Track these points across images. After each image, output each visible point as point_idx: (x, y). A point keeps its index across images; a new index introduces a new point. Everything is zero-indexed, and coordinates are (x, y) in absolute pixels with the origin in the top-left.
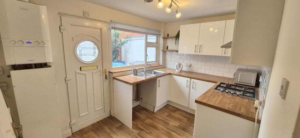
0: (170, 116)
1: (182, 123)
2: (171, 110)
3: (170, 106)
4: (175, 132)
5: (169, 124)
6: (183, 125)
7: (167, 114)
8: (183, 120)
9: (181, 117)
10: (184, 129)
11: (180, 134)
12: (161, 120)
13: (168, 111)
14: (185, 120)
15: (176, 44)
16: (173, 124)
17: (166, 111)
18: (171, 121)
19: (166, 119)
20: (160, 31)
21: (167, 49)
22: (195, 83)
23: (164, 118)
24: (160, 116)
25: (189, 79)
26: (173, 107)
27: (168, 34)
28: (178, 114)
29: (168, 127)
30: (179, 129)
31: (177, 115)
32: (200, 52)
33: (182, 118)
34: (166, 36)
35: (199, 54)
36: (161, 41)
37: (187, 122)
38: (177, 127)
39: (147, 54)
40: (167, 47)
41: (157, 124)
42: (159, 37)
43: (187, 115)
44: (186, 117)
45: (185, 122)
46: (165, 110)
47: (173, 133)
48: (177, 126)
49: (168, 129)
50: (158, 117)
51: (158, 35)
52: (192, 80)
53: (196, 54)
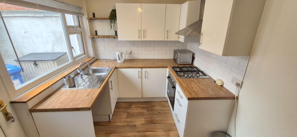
0: (129, 115)
1: (145, 117)
2: (125, 108)
3: (121, 103)
4: (148, 131)
5: (136, 125)
6: (148, 118)
7: (125, 115)
8: (143, 112)
9: (140, 110)
10: (152, 122)
11: (154, 130)
12: (124, 126)
13: (123, 111)
14: (145, 111)
15: (111, 28)
16: (139, 123)
17: (122, 112)
18: (135, 120)
19: (130, 122)
20: (81, 8)
21: (96, 34)
22: (147, 72)
23: (127, 122)
24: (121, 122)
25: (140, 69)
26: (124, 103)
27: (94, 14)
28: (135, 108)
29: (137, 130)
30: (148, 125)
31: (134, 110)
32: (144, 37)
33: (142, 111)
34: (92, 16)
35: (143, 40)
36: (86, 23)
37: (148, 112)
38: (145, 124)
39: (72, 46)
40: (96, 32)
41: (125, 134)
42: (81, 17)
43: (142, 104)
44: (144, 108)
45: (146, 114)
46: (120, 110)
47: (148, 133)
48: (144, 122)
49: (139, 132)
50: (119, 124)
51: (79, 15)
52: (144, 70)
53: (140, 40)
